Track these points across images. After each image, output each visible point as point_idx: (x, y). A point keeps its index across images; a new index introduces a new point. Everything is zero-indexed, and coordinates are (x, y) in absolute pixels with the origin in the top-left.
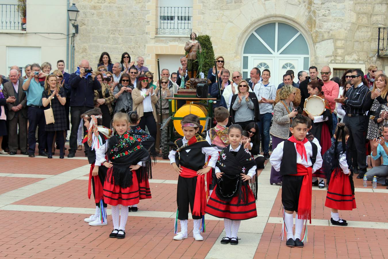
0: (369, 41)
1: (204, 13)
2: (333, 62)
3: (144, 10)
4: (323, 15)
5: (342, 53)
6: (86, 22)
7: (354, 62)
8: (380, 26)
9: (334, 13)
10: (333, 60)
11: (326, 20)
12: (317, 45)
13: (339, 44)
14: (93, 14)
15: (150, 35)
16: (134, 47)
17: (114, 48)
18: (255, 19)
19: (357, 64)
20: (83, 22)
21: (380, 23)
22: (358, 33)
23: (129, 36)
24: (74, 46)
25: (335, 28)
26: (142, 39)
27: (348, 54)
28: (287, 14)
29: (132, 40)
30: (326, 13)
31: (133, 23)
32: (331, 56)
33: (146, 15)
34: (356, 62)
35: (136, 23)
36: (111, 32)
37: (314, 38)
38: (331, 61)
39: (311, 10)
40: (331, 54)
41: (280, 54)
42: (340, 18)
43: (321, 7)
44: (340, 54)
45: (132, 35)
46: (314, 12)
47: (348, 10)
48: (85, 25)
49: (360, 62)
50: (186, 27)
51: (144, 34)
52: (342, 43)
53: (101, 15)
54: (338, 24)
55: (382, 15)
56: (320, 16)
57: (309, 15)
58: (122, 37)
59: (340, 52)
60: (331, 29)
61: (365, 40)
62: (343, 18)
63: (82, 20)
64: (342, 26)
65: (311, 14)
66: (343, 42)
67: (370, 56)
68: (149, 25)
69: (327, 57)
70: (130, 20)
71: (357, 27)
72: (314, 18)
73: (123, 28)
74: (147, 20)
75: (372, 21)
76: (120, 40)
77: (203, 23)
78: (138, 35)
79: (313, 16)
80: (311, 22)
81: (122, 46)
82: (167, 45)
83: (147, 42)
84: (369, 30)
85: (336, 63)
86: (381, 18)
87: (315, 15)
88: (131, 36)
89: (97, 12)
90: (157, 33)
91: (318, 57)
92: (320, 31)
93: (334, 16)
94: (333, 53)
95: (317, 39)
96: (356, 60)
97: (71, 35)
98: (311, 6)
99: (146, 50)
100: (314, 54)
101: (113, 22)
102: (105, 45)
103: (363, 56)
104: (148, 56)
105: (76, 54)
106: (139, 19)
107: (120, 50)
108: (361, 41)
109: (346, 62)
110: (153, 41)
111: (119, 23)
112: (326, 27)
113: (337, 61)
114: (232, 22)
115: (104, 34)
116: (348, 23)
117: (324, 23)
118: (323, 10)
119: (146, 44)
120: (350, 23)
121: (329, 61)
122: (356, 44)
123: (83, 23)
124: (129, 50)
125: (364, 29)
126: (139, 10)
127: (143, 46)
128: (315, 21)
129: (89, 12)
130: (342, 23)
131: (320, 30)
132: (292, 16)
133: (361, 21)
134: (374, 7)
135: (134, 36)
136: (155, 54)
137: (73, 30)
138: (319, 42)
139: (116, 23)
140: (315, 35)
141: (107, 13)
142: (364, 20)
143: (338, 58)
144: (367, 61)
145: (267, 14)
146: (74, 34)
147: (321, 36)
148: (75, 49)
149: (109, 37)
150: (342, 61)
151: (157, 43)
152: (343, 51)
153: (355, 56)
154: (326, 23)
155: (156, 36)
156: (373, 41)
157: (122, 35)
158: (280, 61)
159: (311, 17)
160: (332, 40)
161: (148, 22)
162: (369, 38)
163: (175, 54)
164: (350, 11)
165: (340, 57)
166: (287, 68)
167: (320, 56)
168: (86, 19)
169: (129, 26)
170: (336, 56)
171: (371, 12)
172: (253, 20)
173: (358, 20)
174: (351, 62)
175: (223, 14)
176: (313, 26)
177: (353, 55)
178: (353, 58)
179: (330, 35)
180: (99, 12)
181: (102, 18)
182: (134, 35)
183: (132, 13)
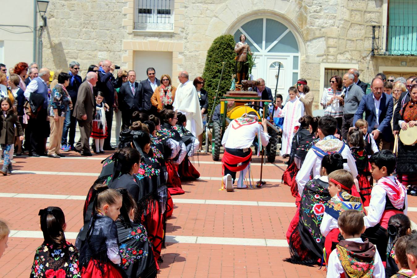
0: (362, 40)
1: (187, 6)
2: (325, 61)
3: (120, 3)
4: (315, 11)
5: (334, 52)
6: (55, 14)
7: (347, 61)
8: (374, 24)
9: (326, 10)
10: (325, 59)
11: (317, 16)
12: (308, 43)
13: (331, 42)
14: (63, 5)
15: (127, 29)
16: (109, 42)
17: (86, 43)
18: (242, 14)
19: (350, 63)
20: (52, 14)
21: (374, 20)
22: (351, 31)
23: (103, 30)
24: (41, 41)
25: (327, 25)
26: (118, 34)
27: (341, 54)
28: (277, 10)
29: (106, 34)
30: (317, 9)
31: (108, 15)
32: (323, 56)
33: (122, 8)
34: (349, 61)
35: (112, 16)
36: (83, 25)
37: (304, 35)
38: (322, 60)
39: (302, 6)
40: (323, 53)
41: (269, 52)
42: (332, 14)
43: (312, 3)
44: (332, 53)
45: (107, 29)
46: (305, 8)
47: (341, 7)
48: (54, 17)
49: (353, 61)
50: (167, 21)
51: (120, 29)
52: (335, 42)
53: (73, 7)
54: (331, 22)
55: (376, 12)
56: (311, 12)
57: (300, 11)
58: (96, 32)
59: (332, 50)
60: (322, 26)
61: (357, 38)
62: (335, 15)
63: (51, 11)
64: (334, 23)
65: (302, 10)
66: (335, 40)
67: (363, 55)
68: (126, 18)
69: (318, 56)
70: (104, 13)
71: (350, 24)
72: (305, 15)
73: (97, 21)
74: (123, 13)
75: (365, 19)
76: (93, 34)
77: (186, 17)
78: (113, 30)
79: (304, 12)
80: (302, 18)
81: (96, 41)
82: (146, 40)
83: (123, 37)
84: (362, 27)
85: (328, 63)
86: (375, 16)
87: (306, 11)
88: (107, 31)
89: (68, 3)
90: (134, 27)
91: (309, 55)
92: (311, 29)
93: (326, 13)
94: (325, 52)
95: (309, 37)
96: (349, 60)
97: (38, 28)
98: (302, 1)
99: (122, 46)
100: (305, 52)
101: (86, 14)
102: (77, 40)
103: (356, 55)
104: (125, 52)
105: (44, 49)
106: (115, 11)
107: (93, 46)
108: (354, 39)
109: (338, 61)
110: (131, 36)
111: (92, 16)
112: (317, 24)
113: (329, 61)
114: (217, 17)
115: (76, 28)
116: (340, 20)
117: (315, 20)
118: (314, 6)
119: (122, 40)
120: (343, 20)
121: (321, 61)
122: (349, 42)
123: (52, 16)
124: (104, 45)
125: (357, 27)
126: (114, 2)
127: (119, 42)
128: (306, 17)
129: (59, 3)
130: (334, 20)
131: (311, 27)
132: (282, 12)
133: (354, 18)
134: (368, 4)
135: (109, 31)
136: (132, 51)
137: (40, 23)
138: (310, 40)
139: (89, 15)
140: (306, 33)
141: (79, 5)
142: (357, 18)
143: (329, 57)
144: (360, 61)
145: (255, 8)
146: (41, 27)
147: (312, 33)
148: (42, 44)
149: (81, 31)
150: (334, 61)
151: (134, 39)
152: (335, 49)
153: (348, 55)
154: (317, 20)
155: (134, 31)
156: (366, 40)
157: (96, 29)
158: (268, 60)
159: (302, 13)
160: (323, 39)
161: (125, 15)
162: (362, 36)
163: (154, 50)
164: (342, 7)
165: (332, 57)
166: (275, 67)
167: (311, 55)
168: (56, 10)
169: (104, 19)
170: (328, 55)
171: (365, 9)
172: (240, 15)
173: (351, 17)
174: (344, 61)
175: (207, 8)
176: (304, 22)
177: (345, 54)
178: (346, 57)
179: (322, 32)
180: (70, 3)
181: (73, 9)
182: (110, 29)
183: (107, 5)
